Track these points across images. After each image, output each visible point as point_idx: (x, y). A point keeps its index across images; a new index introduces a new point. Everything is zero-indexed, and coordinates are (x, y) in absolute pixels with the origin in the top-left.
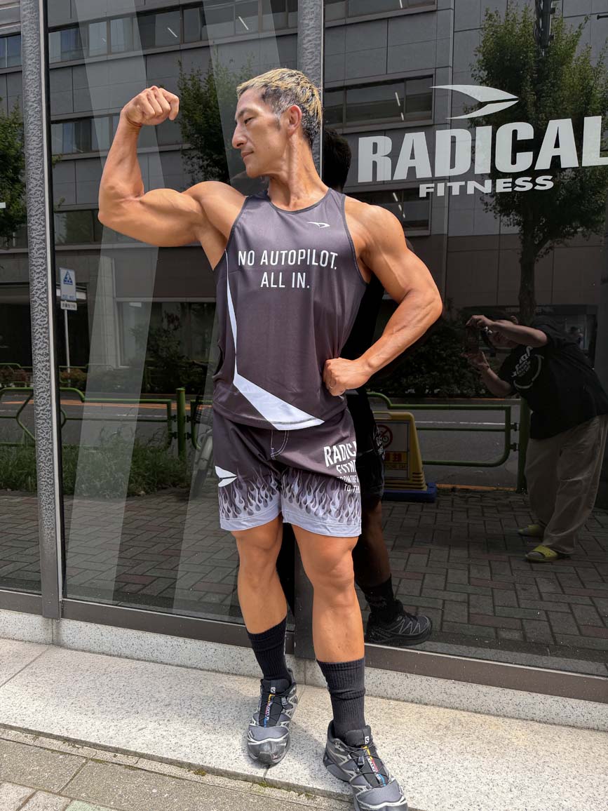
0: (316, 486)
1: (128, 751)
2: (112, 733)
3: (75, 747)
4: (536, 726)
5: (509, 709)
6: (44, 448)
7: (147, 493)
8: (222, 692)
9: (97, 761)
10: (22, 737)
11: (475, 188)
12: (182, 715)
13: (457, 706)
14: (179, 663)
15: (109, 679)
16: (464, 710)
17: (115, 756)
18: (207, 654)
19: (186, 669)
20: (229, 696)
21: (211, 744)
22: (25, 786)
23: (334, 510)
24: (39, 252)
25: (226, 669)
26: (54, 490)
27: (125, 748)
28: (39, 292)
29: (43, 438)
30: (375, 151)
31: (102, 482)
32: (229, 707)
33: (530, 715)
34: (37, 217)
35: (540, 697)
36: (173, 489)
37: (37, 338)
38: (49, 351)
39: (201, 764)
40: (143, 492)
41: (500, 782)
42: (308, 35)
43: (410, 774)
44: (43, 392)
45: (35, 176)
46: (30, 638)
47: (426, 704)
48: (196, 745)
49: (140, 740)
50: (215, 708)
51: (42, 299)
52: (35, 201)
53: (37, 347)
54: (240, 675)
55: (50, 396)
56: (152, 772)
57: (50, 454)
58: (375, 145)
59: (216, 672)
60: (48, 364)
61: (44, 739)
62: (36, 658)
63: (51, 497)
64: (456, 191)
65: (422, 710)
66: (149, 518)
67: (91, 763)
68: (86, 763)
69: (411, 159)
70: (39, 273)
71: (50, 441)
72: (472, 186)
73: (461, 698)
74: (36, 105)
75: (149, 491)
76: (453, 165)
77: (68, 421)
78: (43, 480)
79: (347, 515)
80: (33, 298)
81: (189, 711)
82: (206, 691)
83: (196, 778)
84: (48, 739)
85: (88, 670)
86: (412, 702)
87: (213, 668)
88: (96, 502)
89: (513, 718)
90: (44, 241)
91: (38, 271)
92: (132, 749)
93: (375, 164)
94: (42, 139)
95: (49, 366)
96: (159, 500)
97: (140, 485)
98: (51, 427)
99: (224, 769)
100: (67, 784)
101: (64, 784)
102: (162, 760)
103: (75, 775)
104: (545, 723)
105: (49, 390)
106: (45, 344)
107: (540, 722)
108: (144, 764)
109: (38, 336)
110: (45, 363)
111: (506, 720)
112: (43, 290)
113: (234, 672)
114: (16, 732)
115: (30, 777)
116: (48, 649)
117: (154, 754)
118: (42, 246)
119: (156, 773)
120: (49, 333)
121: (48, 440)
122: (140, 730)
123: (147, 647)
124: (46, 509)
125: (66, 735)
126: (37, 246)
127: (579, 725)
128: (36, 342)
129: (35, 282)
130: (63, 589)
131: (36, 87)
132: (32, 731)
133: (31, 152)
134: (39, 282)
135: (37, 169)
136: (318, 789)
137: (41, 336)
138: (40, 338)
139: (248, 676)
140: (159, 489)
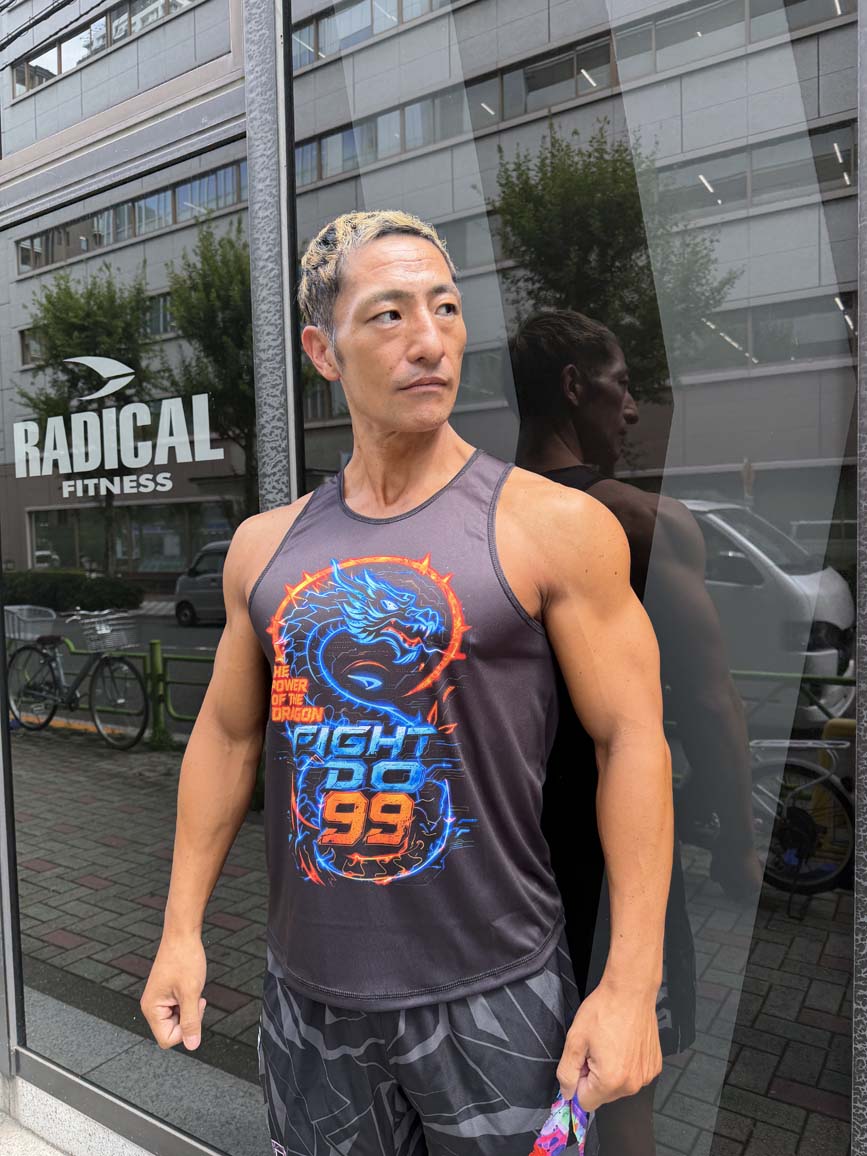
34: (276, 478)
45: (270, 400)
52: (272, 448)
74: (271, 266)
94: (283, 329)
131: (270, 232)
133: (263, 356)
135: (273, 387)
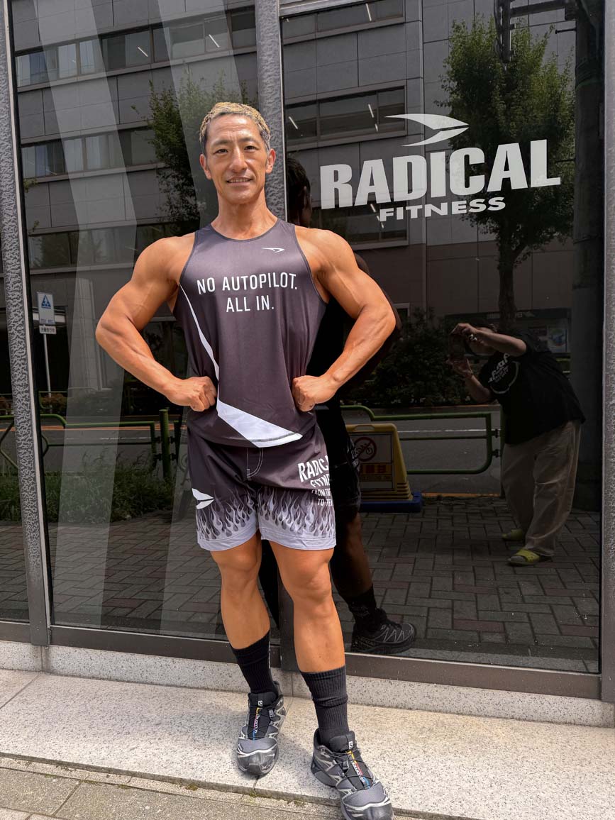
0: (290, 503)
1: (120, 770)
2: (104, 754)
3: (68, 770)
4: (516, 723)
5: (490, 709)
6: (27, 477)
7: (133, 516)
8: (212, 709)
9: (91, 782)
10: (15, 764)
11: (432, 211)
12: (172, 733)
13: (441, 708)
14: (169, 682)
15: (100, 702)
16: (446, 713)
17: (108, 777)
18: (195, 672)
19: (175, 688)
20: (218, 712)
21: (201, 759)
22: (20, 811)
23: (308, 524)
24: (14, 286)
25: (215, 686)
26: (38, 518)
27: (117, 768)
28: (16, 325)
29: (26, 467)
30: (336, 179)
31: (87, 508)
32: (219, 722)
33: (510, 713)
34: (13, 251)
35: (518, 695)
36: (159, 511)
37: (16, 369)
38: (28, 382)
39: (192, 778)
40: (128, 516)
41: (481, 779)
42: (267, 71)
43: (395, 776)
44: (25, 422)
45: (8, 212)
46: (19, 667)
47: (410, 709)
48: (187, 761)
49: (132, 760)
50: (205, 724)
51: (19, 331)
52: (9, 236)
53: (17, 379)
54: (229, 691)
55: (31, 426)
56: (144, 790)
57: (33, 483)
58: (336, 173)
59: (205, 689)
60: (28, 394)
61: (37, 764)
62: (27, 686)
63: (35, 525)
64: (414, 215)
65: (406, 715)
66: (135, 542)
67: (84, 785)
68: (80, 784)
69: (370, 185)
70: (15, 306)
71: (33, 470)
72: (429, 209)
73: (444, 701)
74: (6, 143)
75: (135, 514)
76: (410, 191)
77: (50, 447)
78: (27, 508)
79: (322, 528)
80: (10, 330)
81: (179, 728)
82: (196, 709)
83: (188, 792)
84: (41, 764)
85: (78, 695)
86: (397, 707)
87: (203, 685)
88: (83, 529)
89: (494, 717)
90: (20, 274)
91: (15, 304)
92: (125, 769)
93: (336, 191)
94: (14, 176)
95: (29, 397)
96: (146, 523)
97: (126, 509)
98: (33, 456)
99: (215, 782)
100: (61, 806)
101: (58, 807)
102: (154, 778)
103: (69, 797)
104: (524, 720)
105: (30, 420)
106: (24, 375)
107: (519, 719)
108: (136, 782)
109: (16, 367)
110: (25, 394)
111: (487, 719)
112: (20, 323)
113: (223, 688)
114: (8, 759)
115: (24, 802)
116: (38, 677)
117: (146, 772)
118: (17, 279)
119: (148, 790)
120: (27, 364)
121: (31, 469)
122: (131, 750)
123: (136, 669)
124: (31, 537)
125: (58, 758)
126: (13, 280)
127: (556, 720)
128: (15, 373)
129: (12, 315)
130: (51, 615)
131: (6, 126)
132: (25, 757)
134: (16, 315)
135: (9, 205)
136: (307, 796)
137: (20, 368)
138: (19, 369)
139: (237, 692)
140: (145, 512)
